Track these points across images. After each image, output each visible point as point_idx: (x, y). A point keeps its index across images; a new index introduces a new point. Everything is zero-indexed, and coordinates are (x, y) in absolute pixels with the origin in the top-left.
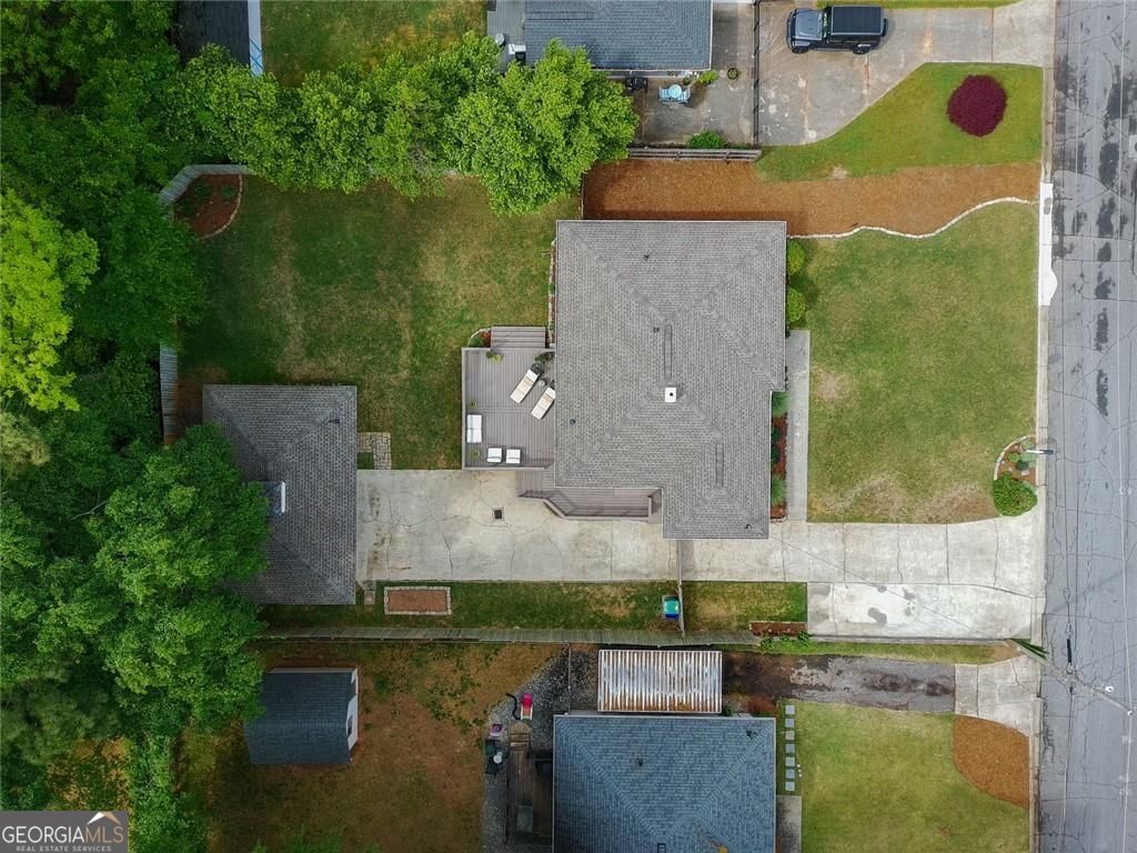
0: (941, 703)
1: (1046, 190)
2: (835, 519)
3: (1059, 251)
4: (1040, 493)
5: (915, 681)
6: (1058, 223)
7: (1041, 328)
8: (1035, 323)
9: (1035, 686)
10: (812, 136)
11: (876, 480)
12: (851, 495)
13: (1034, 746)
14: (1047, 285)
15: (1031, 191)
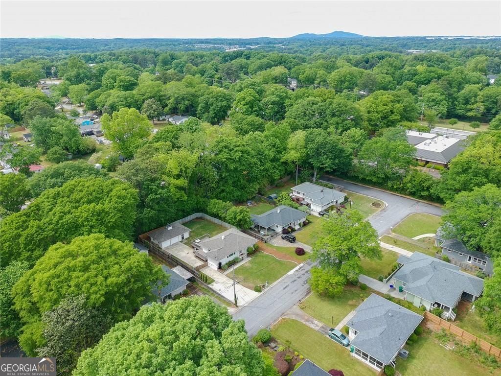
1: (302, 265)
2: (229, 278)
3: (297, 271)
4: (263, 292)
6: (300, 268)
7: (285, 276)
8: (284, 275)
10: (275, 245)
12: (234, 276)
14: (291, 272)
15: (300, 263)
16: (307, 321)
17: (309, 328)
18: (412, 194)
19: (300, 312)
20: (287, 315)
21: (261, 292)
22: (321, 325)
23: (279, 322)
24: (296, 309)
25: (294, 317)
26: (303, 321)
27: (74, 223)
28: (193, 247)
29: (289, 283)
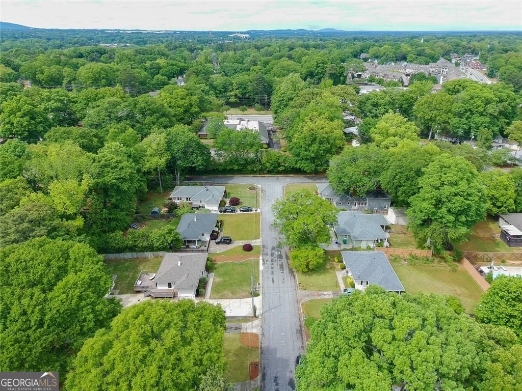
0: (238, 331)
1: (261, 258)
2: (216, 299)
3: (264, 264)
4: (261, 295)
5: (232, 328)
6: (263, 261)
8: (259, 272)
9: (260, 325)
10: (218, 252)
11: (226, 293)
12: (220, 295)
13: (260, 337)
14: (261, 267)
15: (259, 257)
16: (319, 295)
17: (327, 299)
18: (270, 172)
19: (307, 292)
20: (301, 299)
21: (259, 295)
22: (330, 292)
23: (303, 308)
24: (301, 292)
25: (308, 299)
26: (316, 298)
27: (67, 310)
28: (139, 292)
29: (271, 276)
